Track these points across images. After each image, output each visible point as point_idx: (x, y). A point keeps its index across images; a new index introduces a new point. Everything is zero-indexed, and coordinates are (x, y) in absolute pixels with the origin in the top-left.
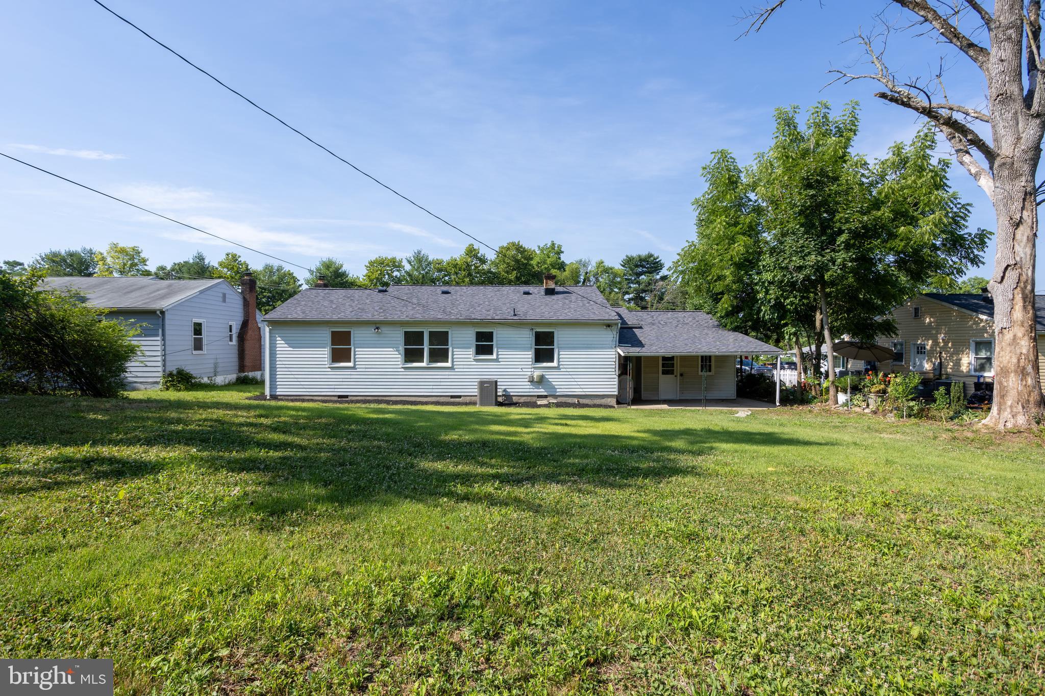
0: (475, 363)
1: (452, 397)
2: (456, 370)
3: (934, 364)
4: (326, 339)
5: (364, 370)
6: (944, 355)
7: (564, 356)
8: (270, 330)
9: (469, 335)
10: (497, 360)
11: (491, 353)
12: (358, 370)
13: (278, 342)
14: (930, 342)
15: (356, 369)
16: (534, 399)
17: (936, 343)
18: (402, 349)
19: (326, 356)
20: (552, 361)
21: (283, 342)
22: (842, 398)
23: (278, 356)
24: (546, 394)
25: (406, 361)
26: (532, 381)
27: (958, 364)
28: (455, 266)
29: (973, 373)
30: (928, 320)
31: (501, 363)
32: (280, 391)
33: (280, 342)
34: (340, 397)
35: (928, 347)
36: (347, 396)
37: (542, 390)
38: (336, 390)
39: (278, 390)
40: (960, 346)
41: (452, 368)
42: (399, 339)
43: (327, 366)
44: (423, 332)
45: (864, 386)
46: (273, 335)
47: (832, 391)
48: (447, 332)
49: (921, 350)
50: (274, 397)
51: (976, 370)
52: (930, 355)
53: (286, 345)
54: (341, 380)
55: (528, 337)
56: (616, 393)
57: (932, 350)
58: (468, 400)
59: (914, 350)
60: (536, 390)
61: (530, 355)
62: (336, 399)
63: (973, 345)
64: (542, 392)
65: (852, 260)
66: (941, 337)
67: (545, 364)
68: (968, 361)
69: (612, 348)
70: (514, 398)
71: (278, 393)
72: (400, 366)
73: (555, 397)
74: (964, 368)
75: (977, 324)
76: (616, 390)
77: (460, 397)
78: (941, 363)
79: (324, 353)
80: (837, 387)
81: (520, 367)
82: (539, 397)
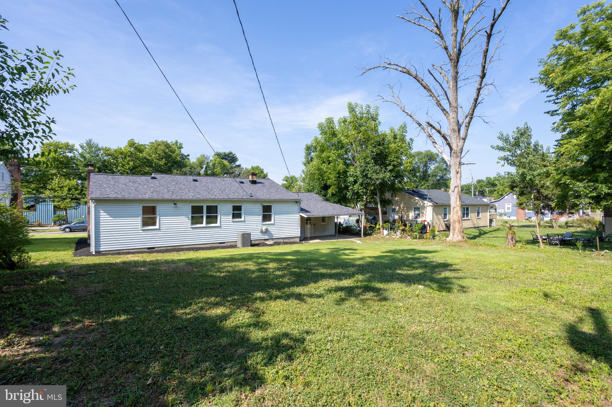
0: (232, 223)
1: (220, 243)
2: (222, 228)
3: (399, 216)
4: (139, 211)
5: (166, 230)
6: (403, 212)
7: (275, 218)
8: (95, 205)
9: (229, 208)
10: (244, 221)
11: (241, 217)
12: (162, 230)
13: (101, 214)
14: (398, 207)
15: (160, 230)
16: (263, 241)
17: (400, 208)
18: (190, 216)
19: (140, 222)
20: (270, 221)
21: (105, 214)
22: (385, 232)
23: (101, 224)
24: (268, 238)
25: (192, 224)
26: (262, 232)
27: (408, 216)
28: (122, 153)
29: (413, 220)
30: (396, 199)
31: (246, 223)
32: (102, 249)
33: (103, 214)
34: (149, 248)
35: (397, 209)
36: (154, 248)
37: (267, 236)
38: (146, 244)
39: (101, 247)
40: (409, 209)
41: (220, 227)
42: (189, 210)
43: (140, 229)
44: (202, 206)
45: (395, 227)
46: (97, 209)
47: (381, 229)
48: (217, 206)
49: (394, 210)
50: (98, 253)
51: (414, 219)
52: (397, 213)
53: (108, 216)
54: (150, 238)
55: (259, 208)
56: (299, 236)
57: (398, 211)
58: (229, 244)
59: (391, 210)
60: (263, 236)
61: (260, 218)
62: (146, 250)
63: (413, 208)
64: (266, 237)
65: (393, 176)
66: (402, 205)
67: (267, 223)
68: (412, 215)
69: (298, 213)
70: (253, 241)
71: (101, 250)
72: (190, 227)
73: (272, 239)
74: (410, 218)
75: (415, 201)
76: (300, 234)
77: (224, 243)
78: (402, 216)
79: (139, 221)
80: (383, 228)
81: (256, 224)
82: (265, 240)
